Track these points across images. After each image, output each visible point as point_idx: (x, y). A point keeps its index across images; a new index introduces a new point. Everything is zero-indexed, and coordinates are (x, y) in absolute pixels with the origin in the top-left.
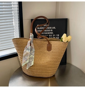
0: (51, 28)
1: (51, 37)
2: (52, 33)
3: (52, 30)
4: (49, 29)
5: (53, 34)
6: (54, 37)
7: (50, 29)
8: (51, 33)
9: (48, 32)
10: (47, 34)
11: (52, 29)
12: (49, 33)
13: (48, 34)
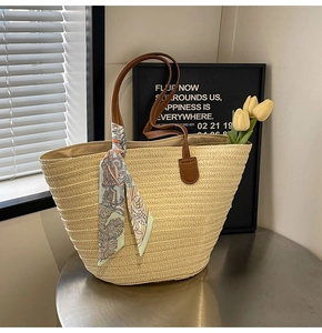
0: (204, 97)
1: (203, 131)
2: (208, 116)
4: (196, 102)
5: (212, 121)
6: (215, 131)
10: (190, 121)
11: (208, 101)
13: (193, 121)
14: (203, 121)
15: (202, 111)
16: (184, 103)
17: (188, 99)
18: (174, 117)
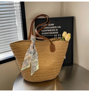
0: (56, 27)
1: (56, 37)
2: (57, 33)
3: (57, 30)
6: (59, 37)
7: (55, 29)
8: (56, 33)
10: (52, 34)
12: (54, 33)
14: (56, 34)
15: (55, 31)
16: (50, 29)
18: (47, 33)
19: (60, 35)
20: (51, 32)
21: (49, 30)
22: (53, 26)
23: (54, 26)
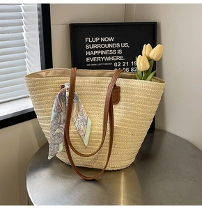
0: (118, 45)
1: (118, 68)
2: (121, 58)
3: (120, 52)
4: (113, 49)
5: (123, 61)
6: (126, 67)
7: (117, 49)
8: (118, 58)
9: (111, 56)
10: (109, 62)
11: (120, 48)
12: (113, 58)
13: (111, 61)
14: (118, 61)
15: (117, 55)
16: (105, 49)
17: (107, 47)
18: (99, 59)
19: (126, 64)
20: (108, 56)
21: (102, 52)
22: (111, 43)
23: (115, 42)
